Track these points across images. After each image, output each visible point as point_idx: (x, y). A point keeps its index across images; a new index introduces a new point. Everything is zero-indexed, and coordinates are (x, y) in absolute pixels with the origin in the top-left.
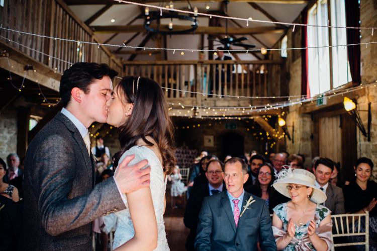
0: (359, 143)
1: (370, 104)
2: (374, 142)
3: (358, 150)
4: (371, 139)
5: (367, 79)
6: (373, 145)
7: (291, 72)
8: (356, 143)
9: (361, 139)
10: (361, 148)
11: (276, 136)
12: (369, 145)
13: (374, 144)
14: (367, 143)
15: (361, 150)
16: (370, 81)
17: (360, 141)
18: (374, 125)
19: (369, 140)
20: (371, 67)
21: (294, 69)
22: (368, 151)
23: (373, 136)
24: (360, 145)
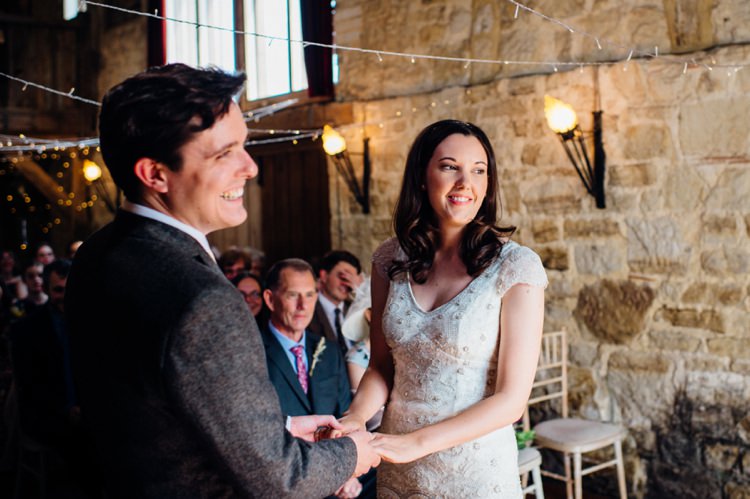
0: (335, 218)
1: (366, 142)
2: (377, 214)
3: (333, 229)
4: (372, 209)
5: (353, 92)
6: (376, 221)
7: (105, 52)
8: (329, 216)
9: (342, 209)
10: (343, 227)
11: (69, 203)
12: (366, 222)
13: (379, 218)
14: (361, 216)
15: (340, 231)
16: (362, 95)
17: (339, 213)
18: (379, 182)
19: (366, 211)
20: (363, 67)
21: (116, 45)
22: (363, 233)
23: (376, 203)
24: (340, 221)
